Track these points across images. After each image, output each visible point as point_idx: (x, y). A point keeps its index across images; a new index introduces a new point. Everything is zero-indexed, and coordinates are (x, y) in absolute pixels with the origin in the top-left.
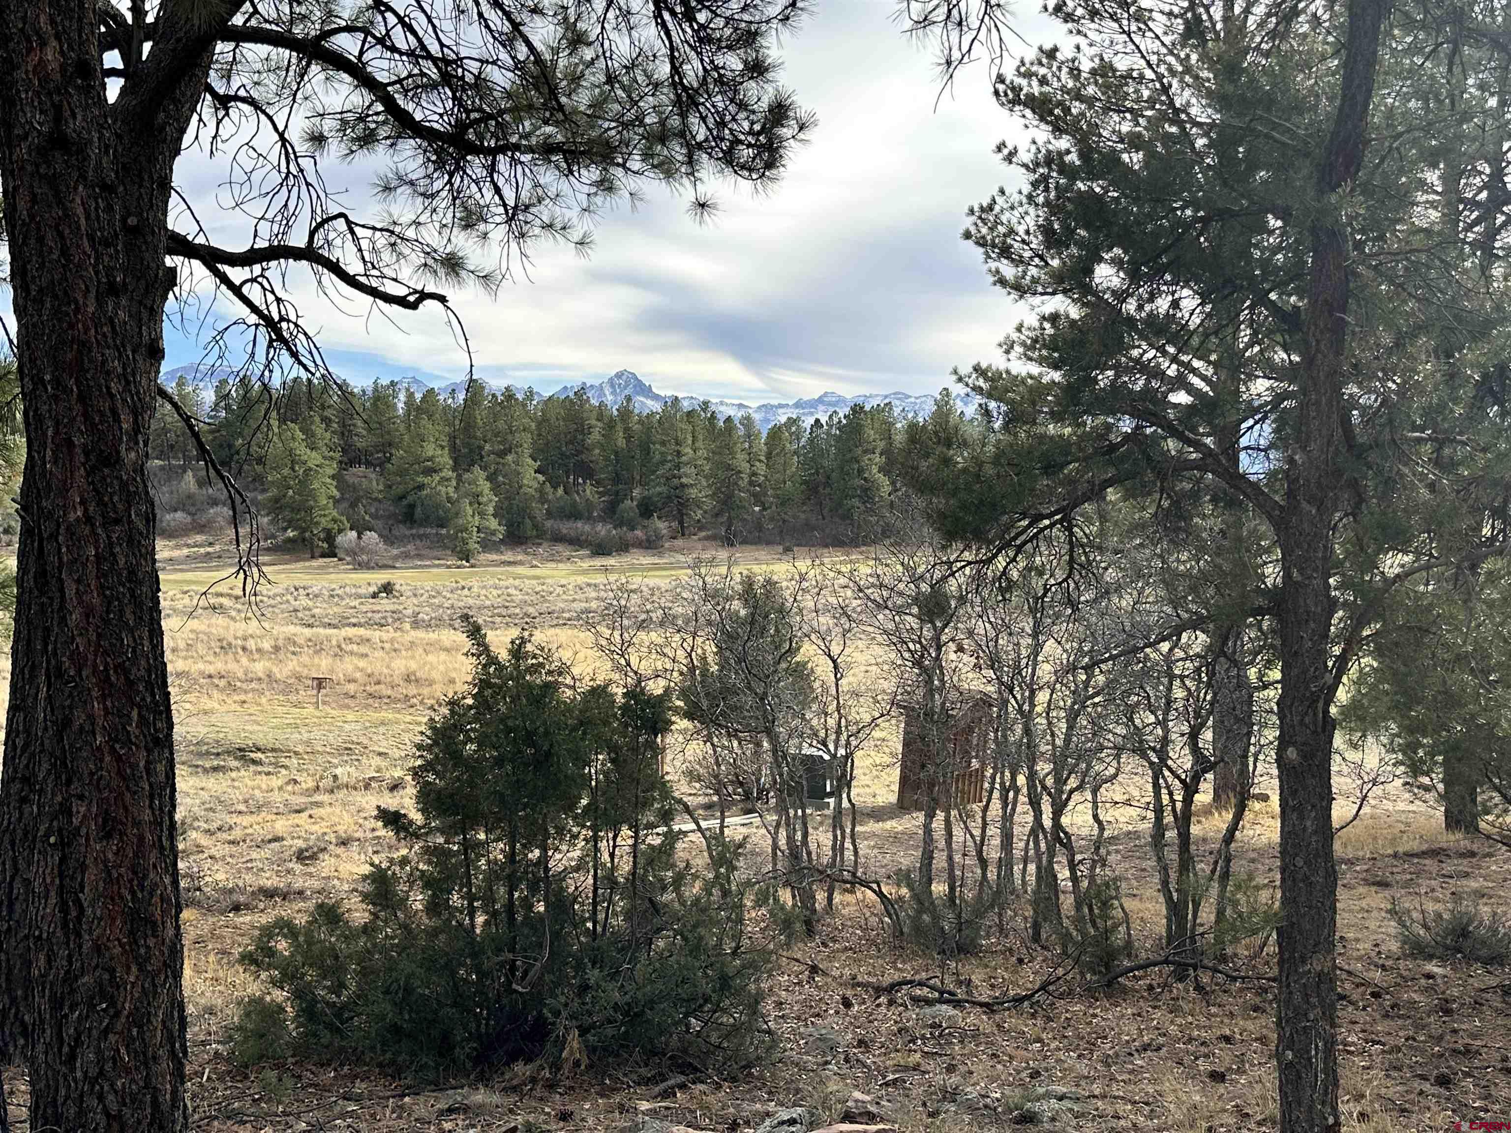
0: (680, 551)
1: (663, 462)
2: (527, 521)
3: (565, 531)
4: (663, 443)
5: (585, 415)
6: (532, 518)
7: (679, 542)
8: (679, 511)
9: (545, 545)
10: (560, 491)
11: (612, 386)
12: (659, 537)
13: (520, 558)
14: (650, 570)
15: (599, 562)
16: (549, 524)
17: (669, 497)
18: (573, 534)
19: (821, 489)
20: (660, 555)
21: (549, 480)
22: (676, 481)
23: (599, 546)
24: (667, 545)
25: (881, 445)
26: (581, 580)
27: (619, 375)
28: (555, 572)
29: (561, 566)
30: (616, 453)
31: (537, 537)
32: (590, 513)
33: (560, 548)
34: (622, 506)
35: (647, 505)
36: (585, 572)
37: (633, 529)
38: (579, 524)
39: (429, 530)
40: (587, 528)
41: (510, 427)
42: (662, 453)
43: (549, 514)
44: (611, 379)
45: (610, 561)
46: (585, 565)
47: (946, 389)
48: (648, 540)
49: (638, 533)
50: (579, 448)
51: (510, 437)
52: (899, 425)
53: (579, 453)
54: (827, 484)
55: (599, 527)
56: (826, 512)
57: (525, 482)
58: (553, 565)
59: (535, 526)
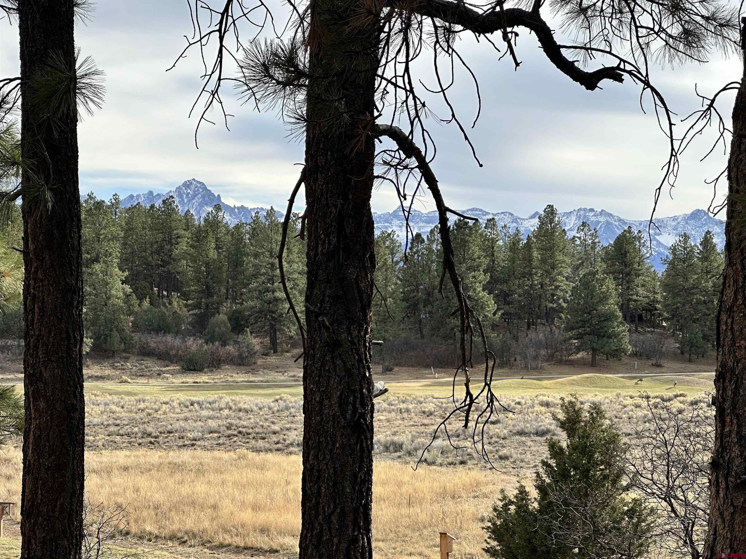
0: (276, 368)
1: (255, 276)
2: (115, 333)
3: (153, 345)
4: (256, 256)
5: (173, 224)
6: (121, 331)
7: (272, 359)
8: (272, 326)
9: (133, 359)
10: (146, 304)
11: (180, 195)
12: (252, 354)
13: (107, 372)
14: (247, 387)
15: (190, 379)
16: (136, 337)
17: (261, 312)
18: (162, 347)
19: (421, 306)
20: (254, 371)
21: (135, 291)
22: (269, 295)
23: (190, 361)
24: (260, 362)
25: (485, 262)
26: (183, 396)
27: (187, 185)
28: (148, 389)
29: (152, 381)
30: (207, 264)
31: (125, 351)
32: (178, 325)
33: (149, 363)
34: (213, 320)
35: (237, 319)
36: (178, 389)
37: (224, 344)
38: (169, 338)
39: (10, 342)
40: (178, 342)
41: (98, 235)
42: (254, 266)
43: (136, 327)
44: (179, 188)
45: (203, 378)
46: (178, 380)
47: (550, 206)
48: (240, 356)
49: (230, 348)
50: (166, 258)
51: (96, 245)
52: (501, 243)
53: (165, 263)
54: (427, 302)
55: (190, 341)
56: (426, 331)
57: (113, 292)
58: (144, 380)
59: (123, 340)
